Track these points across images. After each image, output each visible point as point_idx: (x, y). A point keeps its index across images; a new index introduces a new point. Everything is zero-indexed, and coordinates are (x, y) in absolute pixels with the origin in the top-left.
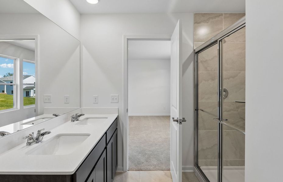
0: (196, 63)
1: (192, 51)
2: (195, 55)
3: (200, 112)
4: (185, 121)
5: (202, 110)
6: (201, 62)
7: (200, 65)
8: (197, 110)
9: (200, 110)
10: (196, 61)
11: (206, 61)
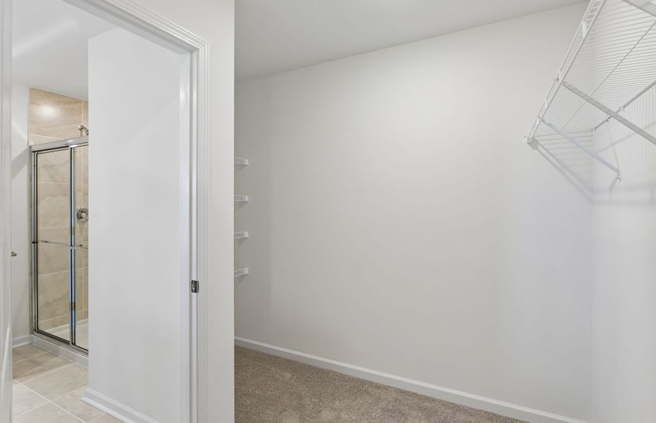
0: (33, 167)
1: (26, 147)
2: (31, 155)
3: (41, 245)
4: (15, 255)
5: (46, 242)
6: (44, 166)
7: (41, 171)
8: (35, 242)
9: (42, 241)
10: (33, 165)
11: (54, 165)
